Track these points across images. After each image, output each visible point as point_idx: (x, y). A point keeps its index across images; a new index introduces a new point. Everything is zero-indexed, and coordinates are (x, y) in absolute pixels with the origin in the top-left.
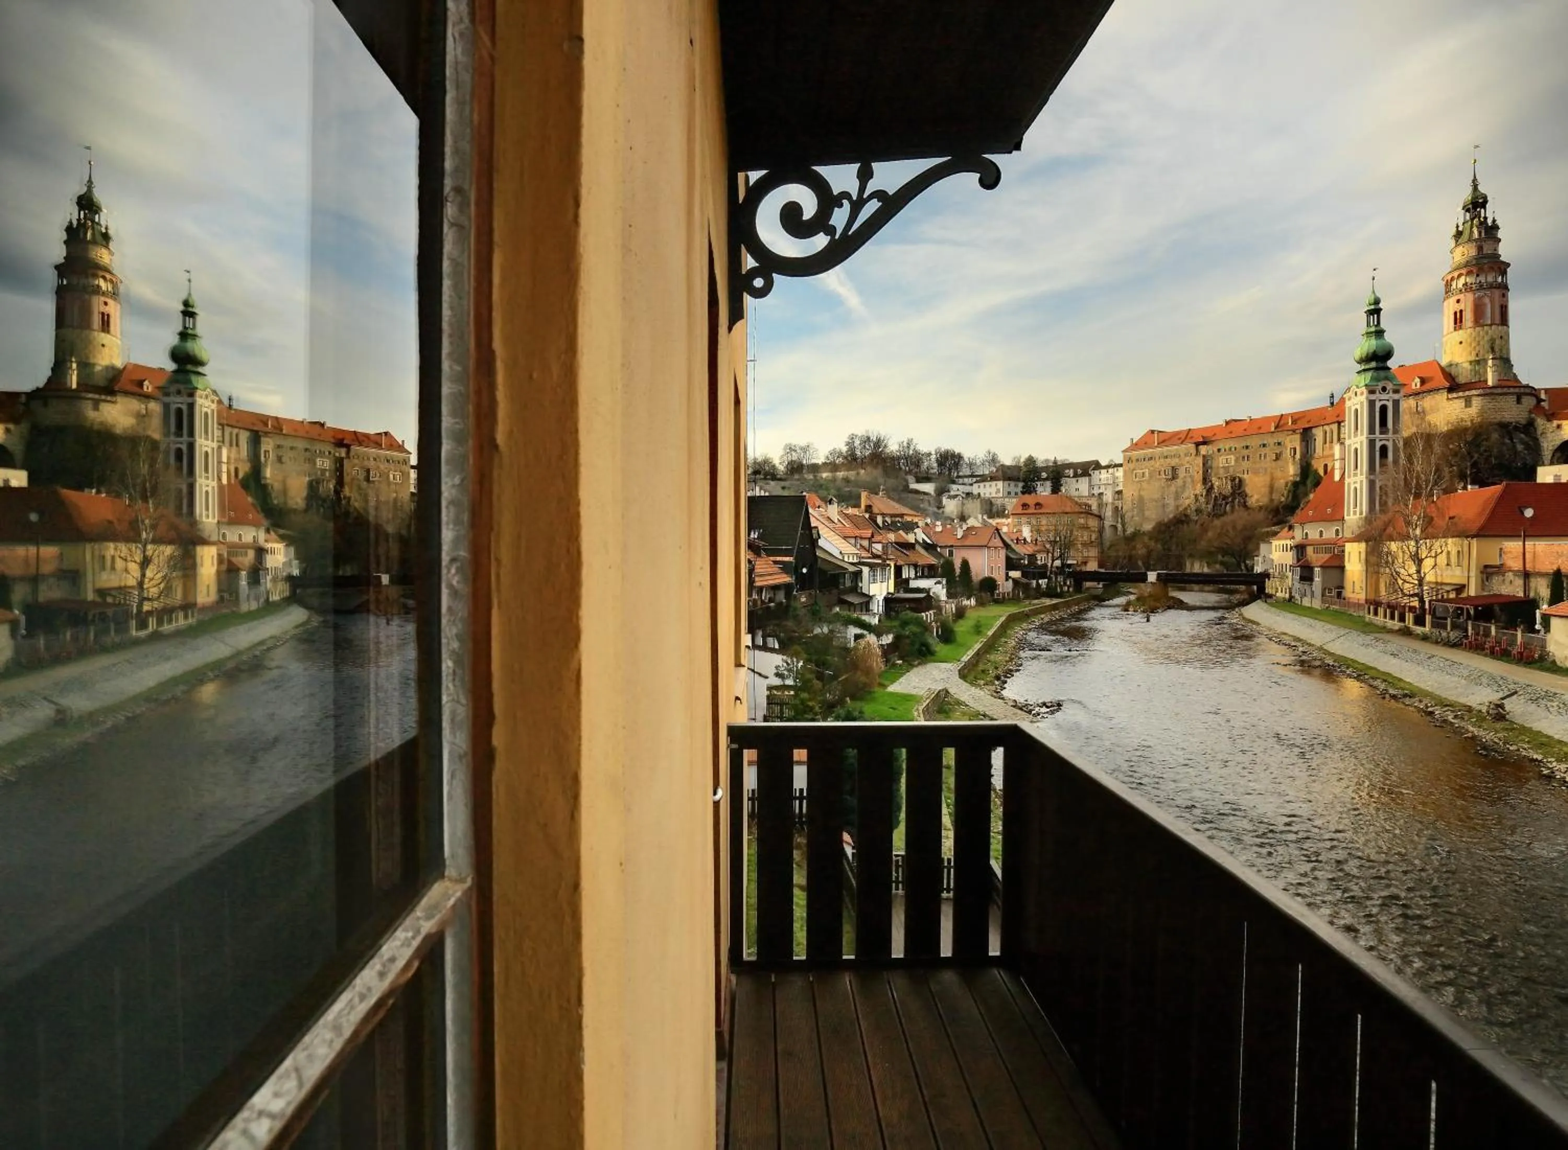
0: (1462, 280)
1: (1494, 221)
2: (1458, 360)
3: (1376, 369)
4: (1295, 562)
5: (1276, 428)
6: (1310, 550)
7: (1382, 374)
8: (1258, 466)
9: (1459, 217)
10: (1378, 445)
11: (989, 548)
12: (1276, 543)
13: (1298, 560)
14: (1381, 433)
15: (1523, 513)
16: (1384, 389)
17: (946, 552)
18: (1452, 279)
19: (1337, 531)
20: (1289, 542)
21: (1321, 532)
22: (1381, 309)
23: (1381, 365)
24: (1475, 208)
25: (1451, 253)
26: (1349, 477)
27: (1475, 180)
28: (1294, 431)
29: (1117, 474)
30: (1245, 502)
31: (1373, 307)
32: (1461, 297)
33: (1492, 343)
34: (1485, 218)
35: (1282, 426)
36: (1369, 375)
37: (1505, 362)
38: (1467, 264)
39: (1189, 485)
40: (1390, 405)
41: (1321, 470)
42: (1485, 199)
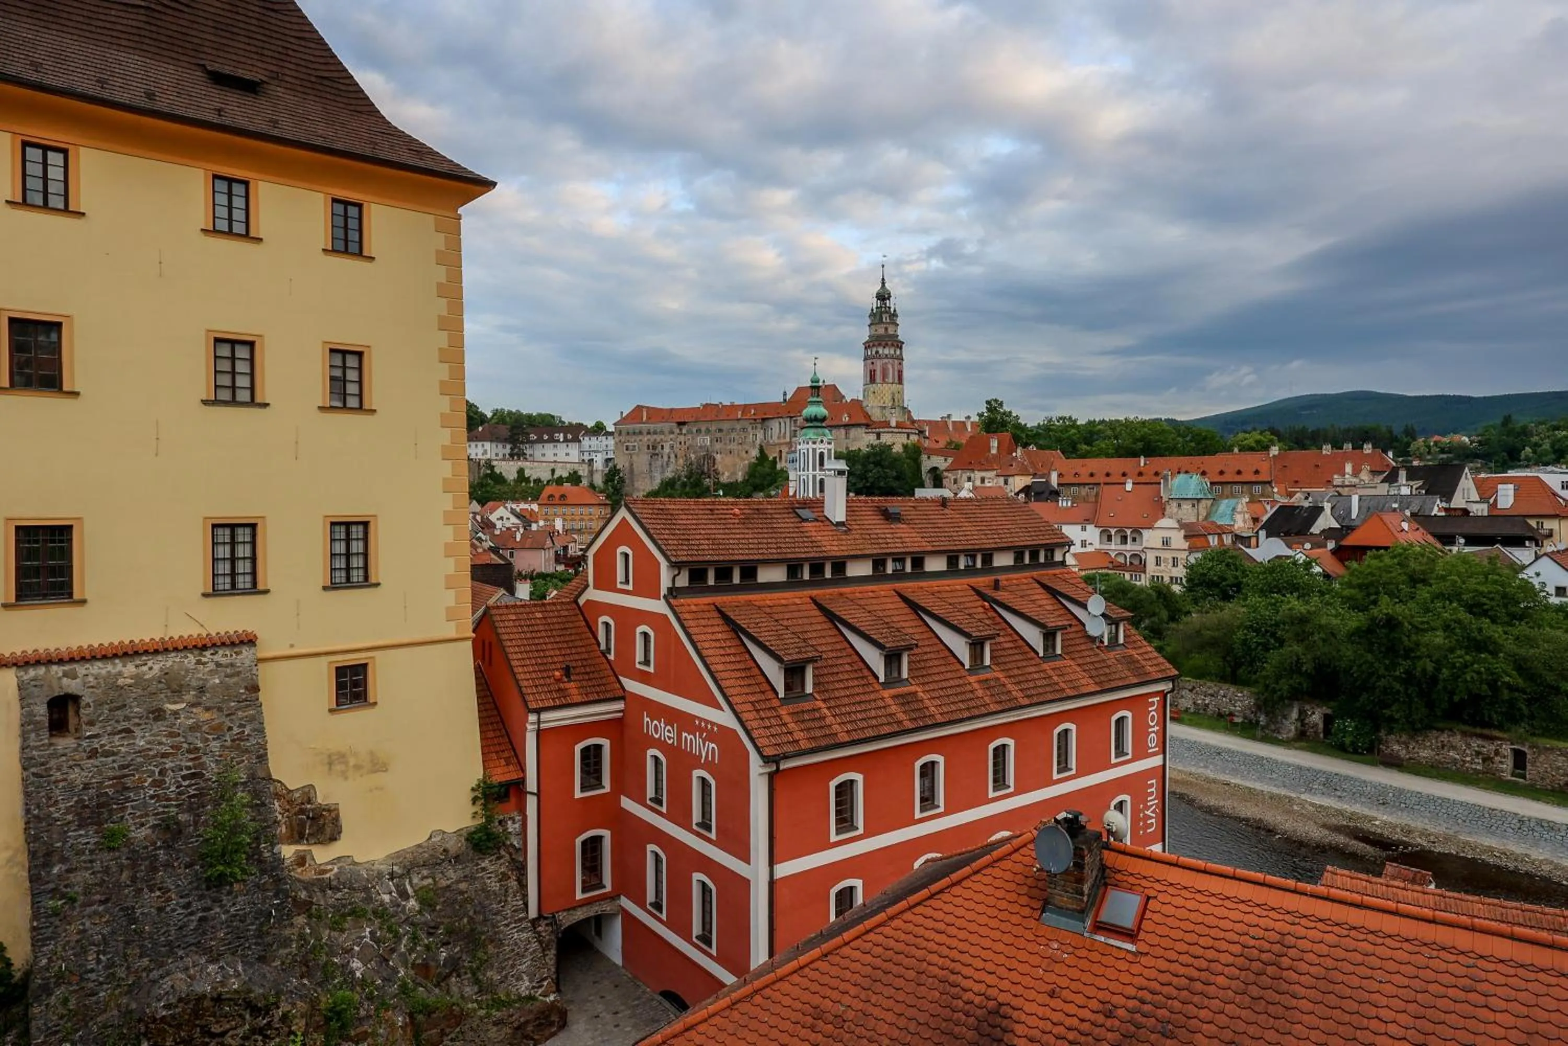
0: (875, 349)
1: (895, 311)
2: (872, 404)
3: (817, 427)
5: (742, 416)
7: (820, 431)
8: (728, 447)
10: (818, 479)
11: (544, 549)
14: (820, 470)
16: (822, 441)
17: (507, 554)
18: (869, 346)
23: (820, 425)
24: (883, 299)
25: (868, 326)
27: (883, 279)
28: (755, 420)
32: (874, 360)
33: (893, 394)
34: (889, 308)
35: (747, 414)
36: (812, 431)
37: (902, 407)
38: (877, 339)
39: (673, 459)
40: (826, 452)
41: (776, 455)
42: (889, 294)
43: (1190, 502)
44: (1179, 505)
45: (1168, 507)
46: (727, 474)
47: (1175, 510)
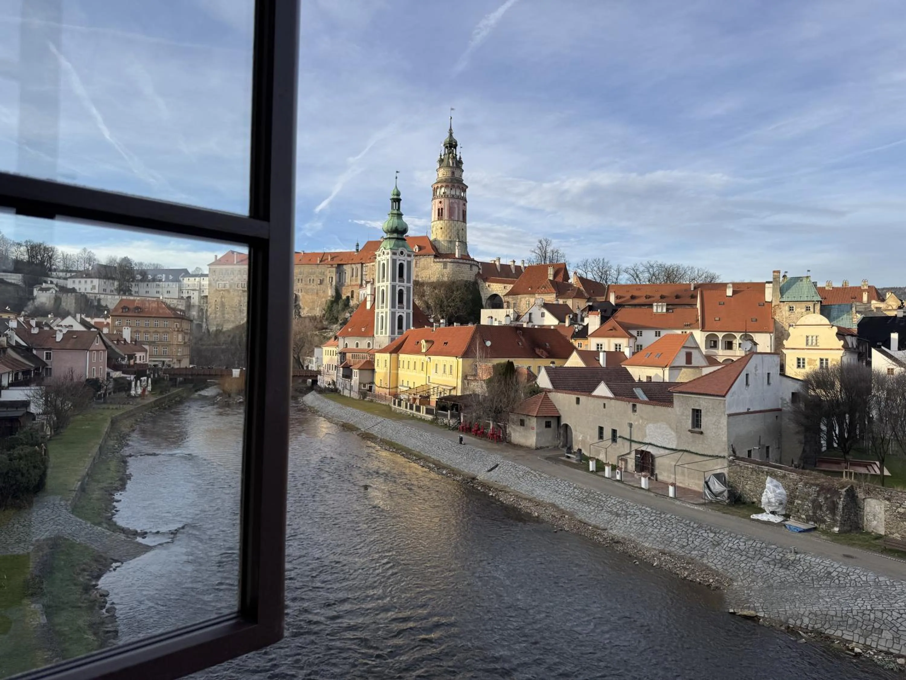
0: (443, 190)
1: (460, 158)
2: (440, 238)
3: (397, 239)
4: (339, 364)
5: (321, 261)
6: (349, 356)
7: (401, 243)
8: (308, 287)
9: (442, 150)
10: (398, 289)
12: (325, 349)
13: (341, 363)
14: (399, 281)
15: (485, 343)
16: (402, 253)
18: (437, 188)
19: (369, 343)
20: (334, 349)
21: (357, 344)
22: (400, 200)
23: (400, 236)
24: (451, 147)
25: (437, 171)
26: (378, 308)
27: (451, 130)
28: (332, 265)
29: (202, 282)
30: (299, 313)
31: (395, 197)
32: (442, 200)
33: (458, 230)
34: (456, 155)
35: (325, 260)
36: (393, 242)
37: (464, 243)
38: (445, 181)
40: (405, 264)
41: (349, 294)
42: (456, 142)
43: (804, 305)
44: (791, 309)
45: (778, 311)
46: (307, 309)
47: (788, 313)
